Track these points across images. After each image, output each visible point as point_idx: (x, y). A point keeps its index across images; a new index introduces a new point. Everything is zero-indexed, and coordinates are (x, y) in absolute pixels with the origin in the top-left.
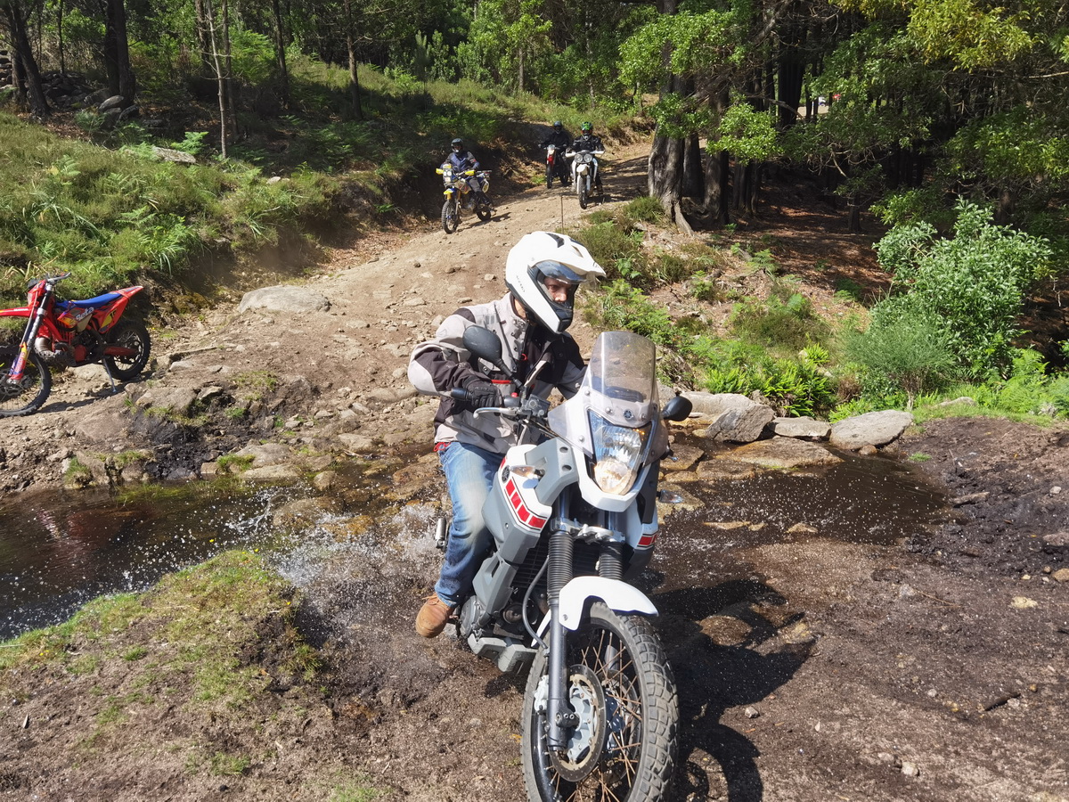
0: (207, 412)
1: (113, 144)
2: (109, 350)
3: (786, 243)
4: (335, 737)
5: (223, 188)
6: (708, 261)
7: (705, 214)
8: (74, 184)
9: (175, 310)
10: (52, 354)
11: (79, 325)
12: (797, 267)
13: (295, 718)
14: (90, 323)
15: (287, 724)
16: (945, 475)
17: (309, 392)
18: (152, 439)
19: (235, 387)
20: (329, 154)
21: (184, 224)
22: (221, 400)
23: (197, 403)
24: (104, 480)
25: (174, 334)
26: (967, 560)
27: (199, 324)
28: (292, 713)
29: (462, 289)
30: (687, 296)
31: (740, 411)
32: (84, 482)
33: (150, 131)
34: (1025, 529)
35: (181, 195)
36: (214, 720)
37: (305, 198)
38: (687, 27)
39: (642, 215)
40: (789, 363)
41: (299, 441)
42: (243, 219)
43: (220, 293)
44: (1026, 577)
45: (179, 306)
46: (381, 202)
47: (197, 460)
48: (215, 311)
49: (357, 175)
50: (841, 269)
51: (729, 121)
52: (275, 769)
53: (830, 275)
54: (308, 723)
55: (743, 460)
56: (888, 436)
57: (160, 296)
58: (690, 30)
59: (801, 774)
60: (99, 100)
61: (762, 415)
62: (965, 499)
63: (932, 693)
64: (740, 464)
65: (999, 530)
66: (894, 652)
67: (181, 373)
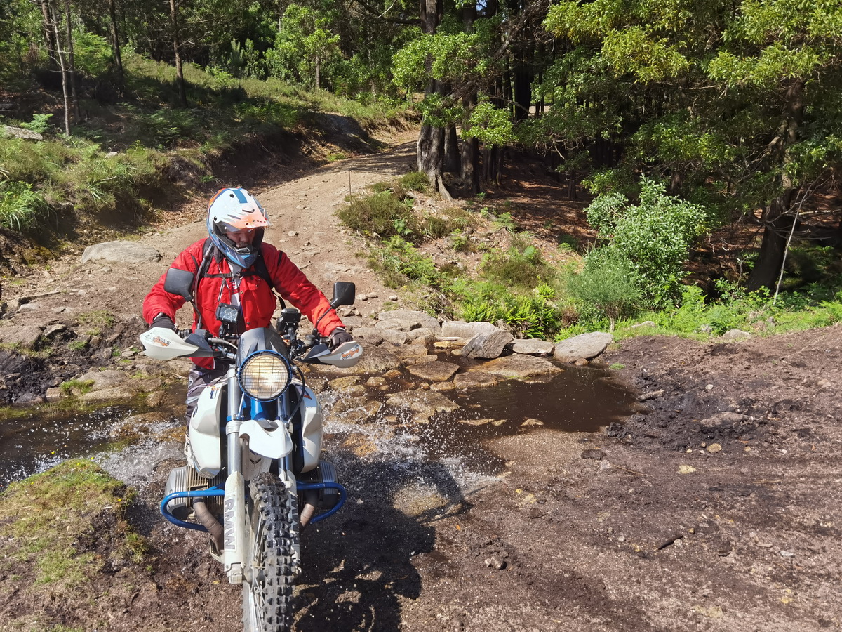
0: (52, 345)
3: (523, 208)
4: (159, 606)
5: (67, 161)
6: (463, 222)
7: (462, 184)
9: (24, 261)
12: (531, 226)
13: (124, 593)
15: (117, 598)
16: (634, 379)
17: (143, 327)
18: (3, 369)
19: (77, 325)
20: (159, 135)
21: (32, 189)
22: (64, 336)
23: (43, 339)
25: (22, 282)
26: (649, 440)
27: (46, 273)
28: (122, 590)
30: (448, 249)
31: (487, 334)
34: (689, 416)
35: (29, 166)
36: (53, 598)
37: (139, 169)
38: (443, 44)
39: (413, 186)
40: (524, 298)
41: (134, 367)
42: (84, 186)
43: (64, 247)
44: (689, 451)
45: (28, 258)
46: (204, 174)
47: (43, 386)
48: (60, 262)
49: (183, 152)
50: (563, 227)
51: (477, 115)
53: (555, 232)
54: (136, 596)
55: (489, 372)
56: (596, 351)
57: (11, 249)
58: (445, 46)
59: (526, 605)
61: (503, 338)
62: (647, 395)
63: (621, 539)
64: (487, 375)
65: (672, 418)
66: (596, 510)
67: (28, 314)
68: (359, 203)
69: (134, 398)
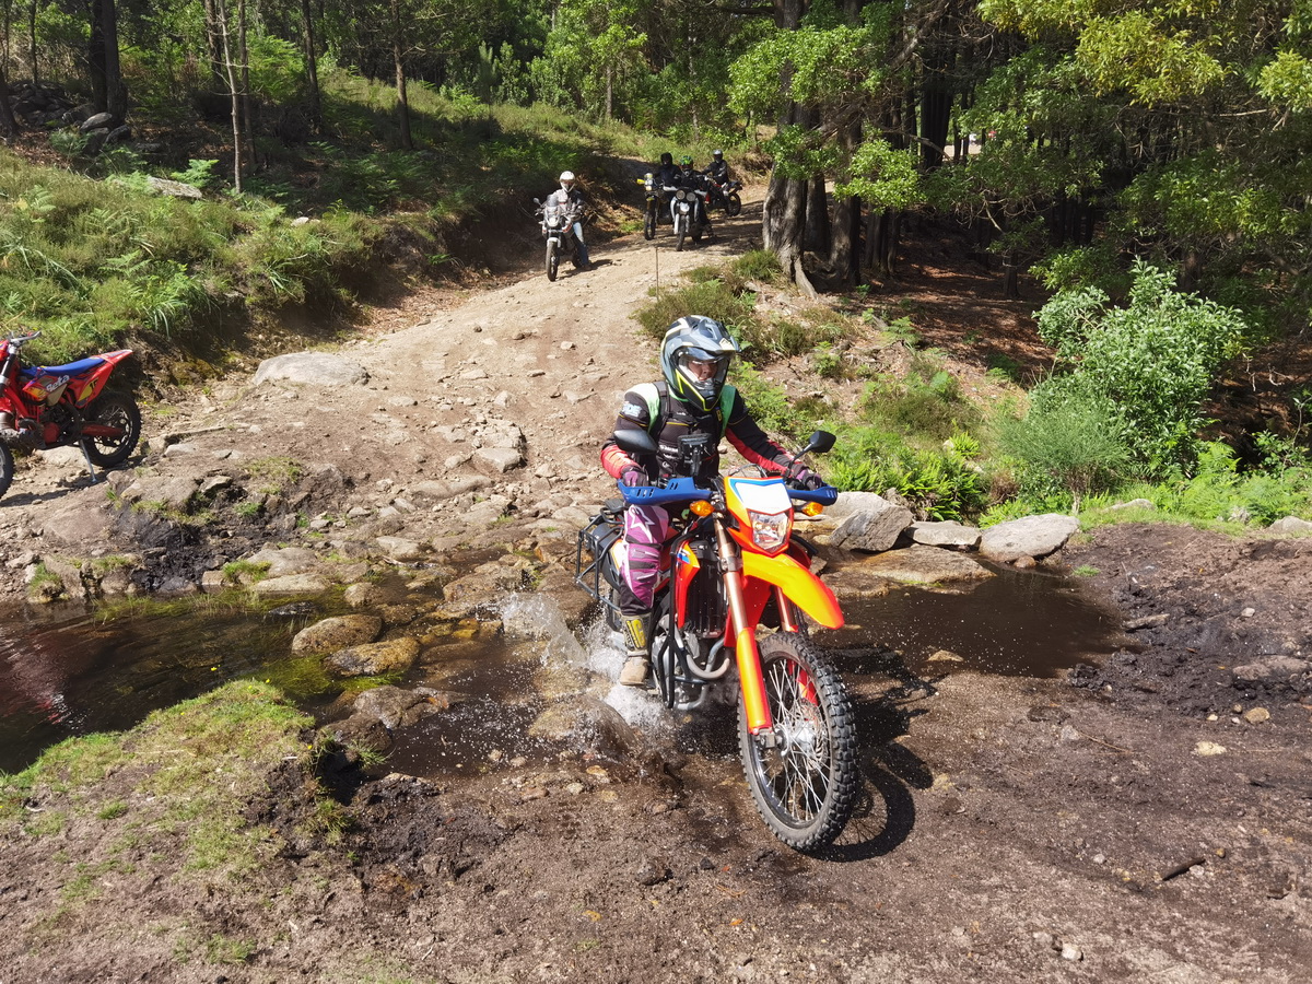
0: (212, 507)
1: (98, 173)
2: (89, 429)
3: (930, 310)
4: (365, 914)
5: (237, 230)
6: (834, 330)
7: (831, 272)
8: (48, 221)
9: (173, 380)
10: (15, 433)
11: (50, 398)
12: (942, 339)
13: (313, 891)
14: (63, 396)
15: (303, 898)
16: (1116, 594)
17: (341, 484)
18: (141, 541)
19: (247, 478)
20: (370, 191)
21: (186, 273)
22: (229, 493)
23: (199, 497)
24: (78, 592)
25: (171, 410)
26: (1142, 696)
27: (204, 399)
28: (310, 884)
29: (533, 359)
31: (871, 513)
32: (54, 596)
33: (144, 158)
34: (1211, 660)
35: (183, 238)
36: (211, 894)
37: (339, 244)
38: (811, 45)
39: (755, 272)
40: (932, 456)
41: (327, 545)
42: (260, 269)
43: (231, 360)
44: (1213, 717)
45: (178, 376)
46: (435, 251)
47: (197, 568)
48: (224, 383)
49: (404, 217)
50: (995, 342)
51: (862, 159)
52: (288, 955)
53: (982, 349)
54: (331, 898)
55: (874, 573)
56: (1050, 546)
57: (154, 362)
58: (815, 48)
59: (940, 958)
60: (81, 117)
61: (898, 518)
62: (1140, 622)
63: (1099, 859)
64: (871, 578)
65: (1181, 660)
66: (1054, 808)
67: (179, 459)
68: (671, 300)
69: (329, 591)
